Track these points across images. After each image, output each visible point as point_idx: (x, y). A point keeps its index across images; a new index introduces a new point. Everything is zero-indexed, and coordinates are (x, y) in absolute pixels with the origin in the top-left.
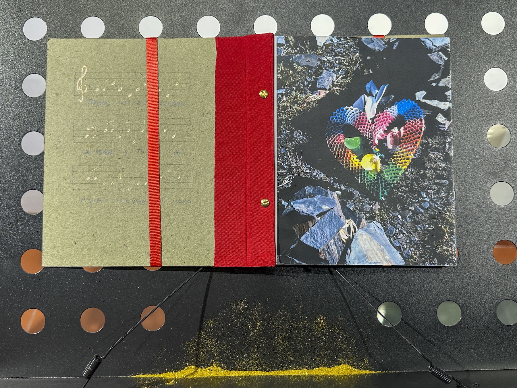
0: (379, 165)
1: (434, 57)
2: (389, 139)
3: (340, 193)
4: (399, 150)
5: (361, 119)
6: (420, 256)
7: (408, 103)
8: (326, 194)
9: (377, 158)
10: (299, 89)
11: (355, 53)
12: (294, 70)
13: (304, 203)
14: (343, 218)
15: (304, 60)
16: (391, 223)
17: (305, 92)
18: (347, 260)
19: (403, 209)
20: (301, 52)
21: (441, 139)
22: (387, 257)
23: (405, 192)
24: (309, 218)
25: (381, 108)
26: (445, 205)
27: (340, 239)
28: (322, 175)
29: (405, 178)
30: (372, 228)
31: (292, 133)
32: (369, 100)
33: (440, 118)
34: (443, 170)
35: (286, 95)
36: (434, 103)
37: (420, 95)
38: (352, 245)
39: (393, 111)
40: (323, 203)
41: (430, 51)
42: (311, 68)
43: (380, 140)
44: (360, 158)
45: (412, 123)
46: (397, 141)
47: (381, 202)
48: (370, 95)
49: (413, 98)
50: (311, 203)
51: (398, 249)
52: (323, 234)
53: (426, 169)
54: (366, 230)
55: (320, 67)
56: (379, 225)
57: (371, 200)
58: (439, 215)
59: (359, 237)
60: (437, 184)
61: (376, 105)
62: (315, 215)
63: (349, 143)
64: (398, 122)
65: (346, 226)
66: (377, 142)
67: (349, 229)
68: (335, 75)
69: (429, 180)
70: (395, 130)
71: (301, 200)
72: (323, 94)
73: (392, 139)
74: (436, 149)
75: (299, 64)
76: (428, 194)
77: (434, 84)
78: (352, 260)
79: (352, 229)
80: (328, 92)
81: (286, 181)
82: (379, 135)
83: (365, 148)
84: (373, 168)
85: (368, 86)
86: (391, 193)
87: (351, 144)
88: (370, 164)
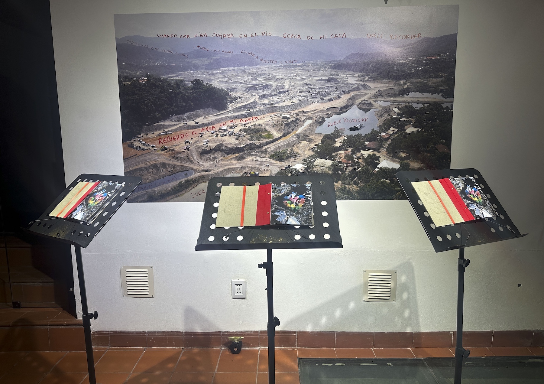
0: (295, 206)
3: (286, 211)
6: (304, 223)
8: (282, 211)
11: (290, 187)
12: (276, 190)
13: (277, 213)
16: (297, 217)
17: (278, 193)
18: (287, 223)
20: (278, 187)
21: (309, 202)
22: (297, 224)
24: (278, 216)
27: (285, 219)
29: (301, 209)
31: (275, 201)
34: (310, 207)
35: (274, 194)
41: (307, 187)
42: (280, 189)
50: (279, 213)
51: (299, 221)
54: (291, 218)
55: (282, 189)
60: (308, 210)
68: (285, 190)
69: (306, 209)
76: (306, 211)
77: (308, 192)
79: (288, 218)
80: (283, 193)
81: (273, 209)
82: (295, 201)
83: (292, 203)
84: (294, 207)
85: (292, 192)
86: (297, 211)
87: (289, 202)
88: (293, 206)
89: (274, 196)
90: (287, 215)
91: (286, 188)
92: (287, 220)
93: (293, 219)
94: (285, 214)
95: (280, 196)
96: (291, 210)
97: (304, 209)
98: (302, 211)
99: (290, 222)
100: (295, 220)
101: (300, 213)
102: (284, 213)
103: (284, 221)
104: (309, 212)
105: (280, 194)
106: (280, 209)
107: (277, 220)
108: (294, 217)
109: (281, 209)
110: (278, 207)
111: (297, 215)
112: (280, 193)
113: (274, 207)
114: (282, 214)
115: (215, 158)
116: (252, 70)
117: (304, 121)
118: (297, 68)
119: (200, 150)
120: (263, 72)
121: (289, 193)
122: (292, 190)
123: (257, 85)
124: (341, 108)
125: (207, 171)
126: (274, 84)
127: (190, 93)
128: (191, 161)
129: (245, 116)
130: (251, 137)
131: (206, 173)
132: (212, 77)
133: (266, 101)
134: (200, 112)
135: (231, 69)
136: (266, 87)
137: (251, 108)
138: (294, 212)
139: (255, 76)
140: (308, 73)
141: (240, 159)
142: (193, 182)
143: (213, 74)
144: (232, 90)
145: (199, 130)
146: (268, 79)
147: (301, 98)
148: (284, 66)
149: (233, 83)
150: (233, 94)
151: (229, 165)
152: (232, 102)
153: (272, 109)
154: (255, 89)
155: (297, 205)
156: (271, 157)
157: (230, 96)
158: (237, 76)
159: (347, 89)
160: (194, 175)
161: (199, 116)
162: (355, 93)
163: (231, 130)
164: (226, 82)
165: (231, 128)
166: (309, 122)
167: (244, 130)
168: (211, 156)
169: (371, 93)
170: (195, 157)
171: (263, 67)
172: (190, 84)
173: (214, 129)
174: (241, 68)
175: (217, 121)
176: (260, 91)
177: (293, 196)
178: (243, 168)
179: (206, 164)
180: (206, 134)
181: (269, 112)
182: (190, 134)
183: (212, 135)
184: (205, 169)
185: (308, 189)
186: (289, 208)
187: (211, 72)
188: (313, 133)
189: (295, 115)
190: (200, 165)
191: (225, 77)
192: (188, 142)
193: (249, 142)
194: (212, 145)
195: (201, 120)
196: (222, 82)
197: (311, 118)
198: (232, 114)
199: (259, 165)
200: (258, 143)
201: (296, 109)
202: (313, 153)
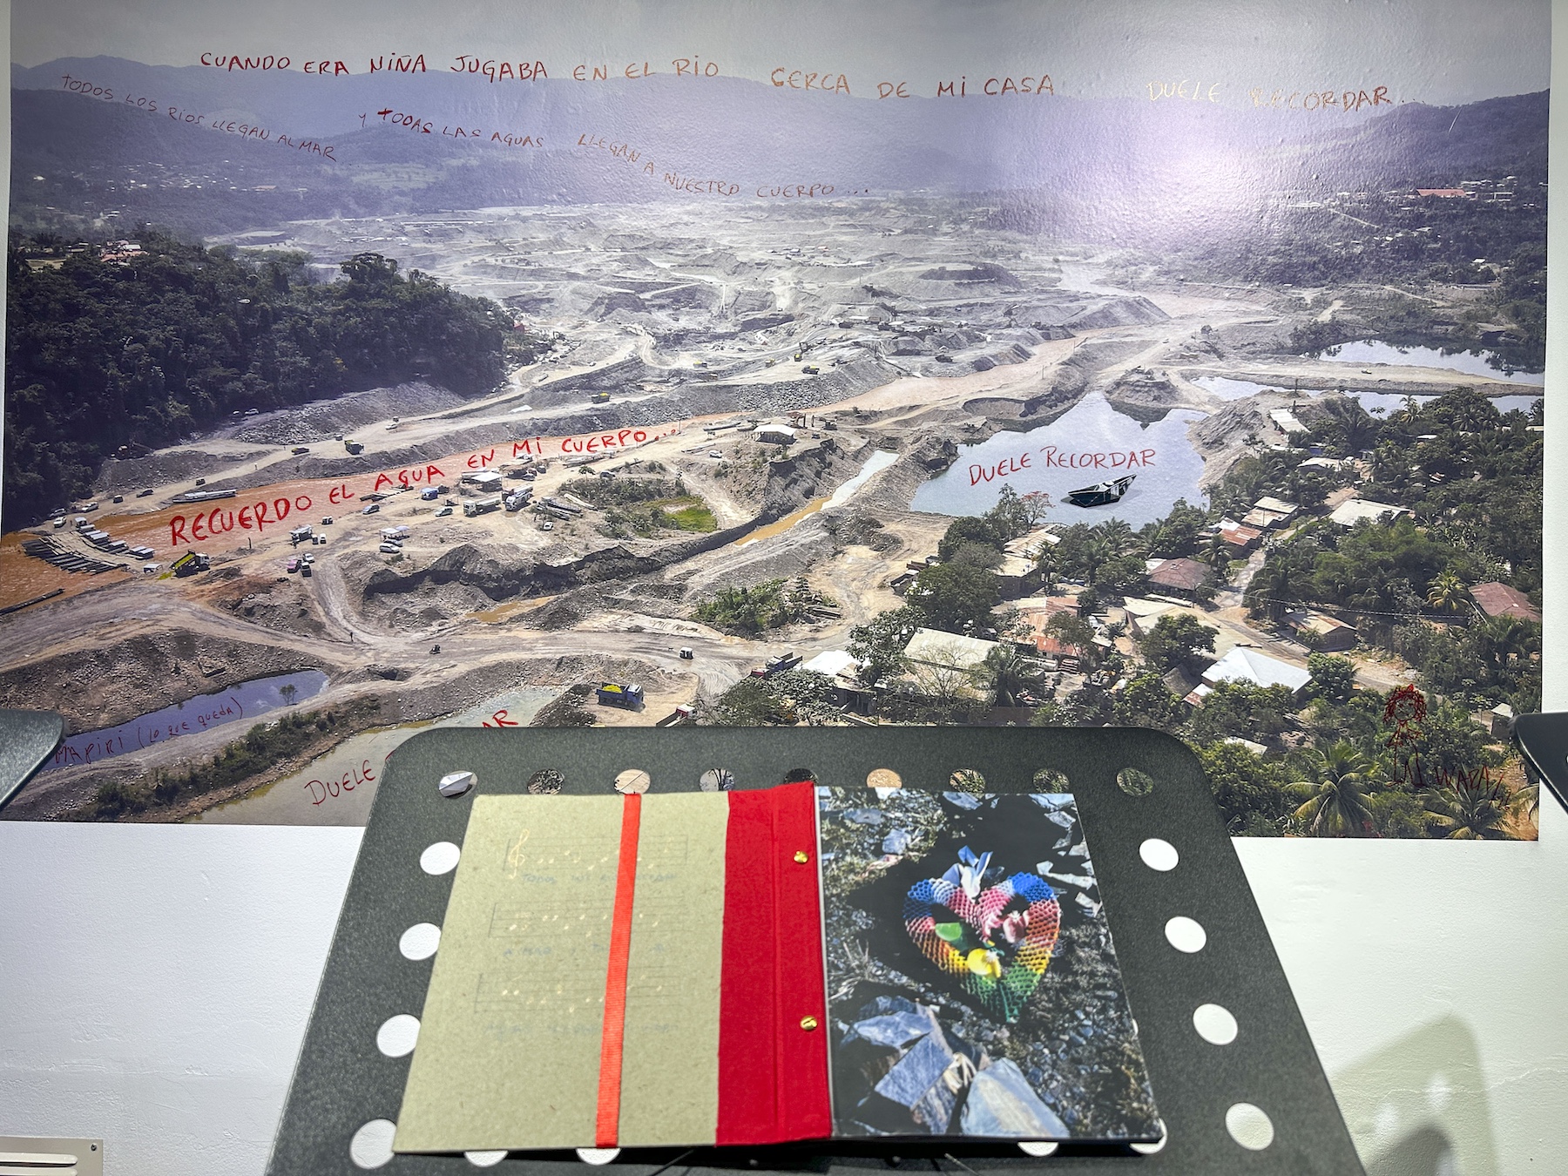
0: (999, 969)
1: (1055, 818)
2: (1008, 929)
3: (937, 1008)
4: (1026, 945)
5: (958, 897)
6: (1095, 1121)
7: (1028, 880)
8: (915, 1011)
9: (993, 956)
10: (855, 853)
11: (936, 810)
12: (847, 828)
13: (877, 1024)
14: (948, 1051)
15: (860, 816)
16: (1033, 1063)
17: (865, 857)
18: (964, 1125)
19: (1050, 1038)
20: (856, 806)
21: (1091, 930)
22: (1037, 1123)
23: (1048, 1010)
24: (889, 1051)
25: (986, 884)
26: (1118, 1031)
27: (946, 1088)
28: (904, 979)
29: (1043, 987)
30: (1001, 1071)
31: (849, 916)
32: (966, 871)
33: (1082, 899)
34: (1104, 975)
35: (836, 860)
36: (1069, 878)
37: (1044, 867)
38: (971, 1099)
39: (1007, 889)
40: (910, 1024)
41: (1048, 811)
42: (872, 826)
43: (992, 929)
44: (965, 954)
45: (1038, 906)
46: (1020, 931)
47: (1010, 1026)
48: (967, 864)
49: (1035, 872)
50: (889, 1025)
51: (1053, 1107)
52: (915, 1078)
53: (1075, 974)
54: (992, 1074)
55: (885, 825)
56: (1013, 1065)
57: (993, 1023)
58: (1114, 1048)
59: (981, 1086)
60: (1099, 998)
61: (978, 879)
62: (897, 1045)
63: (943, 931)
64: (1018, 903)
65: (955, 1065)
66: (988, 932)
67: (960, 1070)
68: (909, 838)
69: (1085, 991)
70: (1015, 916)
71: (872, 1021)
72: (893, 860)
73: (1013, 929)
74: (1085, 944)
75: (853, 821)
76: (1087, 1015)
77: (1062, 853)
78: (973, 1126)
79: (966, 1072)
80: (900, 858)
81: (843, 990)
82: (989, 920)
83: (971, 940)
84: (988, 970)
85: (961, 853)
86: (1025, 1012)
87: (948, 932)
88: (982, 964)
89: (835, 879)
90: (957, 1045)
91: (916, 822)
92: (964, 1093)
93: (1005, 1082)
94: (937, 1034)
95: (880, 880)
96: (972, 1001)
97: (1065, 990)
98: (1059, 1008)
99: (986, 1111)
100: (1021, 1098)
101: (1041, 1023)
102: (928, 1025)
103: (936, 1103)
104: (1112, 1013)
105: (881, 864)
106: (892, 990)
107: (885, 1088)
108: (1006, 1066)
109: (903, 990)
110: (874, 971)
111: (1024, 1042)
112: (879, 853)
113: (849, 970)
114: (915, 1032)
121: (940, 857)
122: (955, 835)
138: (1002, 1021)
155: (1009, 955)
177: (971, 882)
185: (1060, 832)
186: (956, 984)
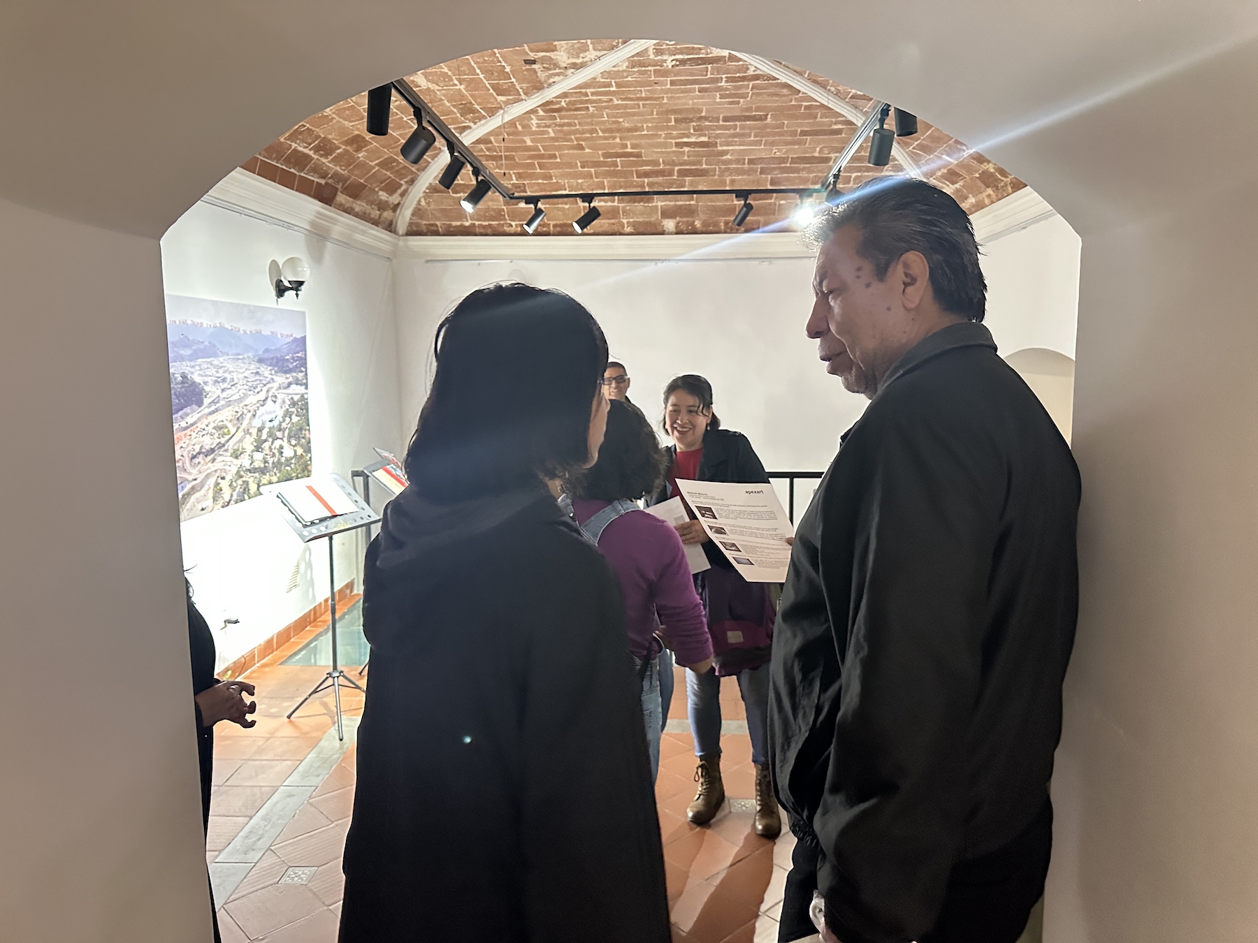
115: (199, 463)
116: (216, 362)
117: (246, 415)
118: (240, 361)
119: (190, 456)
120: (223, 365)
123: (219, 378)
124: (264, 401)
125: (195, 480)
126: (228, 376)
127: (181, 388)
128: (185, 470)
129: (214, 412)
130: (219, 434)
131: (195, 482)
132: (193, 370)
133: (225, 395)
134: (188, 410)
135: (204, 360)
136: (224, 380)
137: (217, 403)
139: (218, 367)
140: (246, 366)
141: (214, 460)
142: (188, 495)
143: (193, 367)
144: (205, 383)
145: (188, 432)
146: (225, 372)
147: (244, 391)
148: (233, 359)
149: (206, 376)
150: (206, 388)
151: (207, 469)
152: (206, 397)
153: (229, 404)
154: (219, 382)
156: (231, 456)
157: (205, 392)
158: (208, 368)
159: (265, 382)
160: (189, 486)
161: (187, 415)
162: (268, 386)
163: (207, 428)
164: (202, 376)
165: (207, 426)
166: (249, 415)
167: (214, 428)
168: (196, 461)
169: (276, 385)
170: (187, 465)
171: (221, 359)
172: (180, 379)
173: (199, 429)
174: (209, 360)
175: (199, 419)
176: (221, 384)
178: (216, 471)
179: (195, 471)
180: (194, 435)
181: (228, 407)
182: (183, 436)
183: (198, 435)
184: (194, 478)
187: (193, 363)
188: (251, 427)
189: (241, 409)
190: (190, 474)
191: (201, 370)
192: (182, 447)
193: (218, 441)
194: (197, 448)
195: (190, 420)
196: (199, 375)
197: (249, 411)
198: (207, 411)
199: (225, 465)
200: (223, 441)
201: (241, 402)
202: (253, 448)
